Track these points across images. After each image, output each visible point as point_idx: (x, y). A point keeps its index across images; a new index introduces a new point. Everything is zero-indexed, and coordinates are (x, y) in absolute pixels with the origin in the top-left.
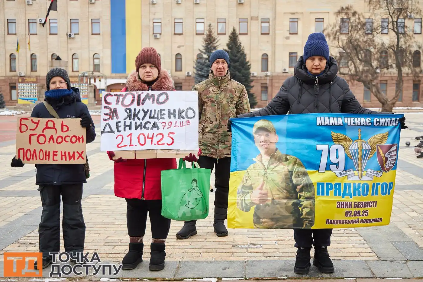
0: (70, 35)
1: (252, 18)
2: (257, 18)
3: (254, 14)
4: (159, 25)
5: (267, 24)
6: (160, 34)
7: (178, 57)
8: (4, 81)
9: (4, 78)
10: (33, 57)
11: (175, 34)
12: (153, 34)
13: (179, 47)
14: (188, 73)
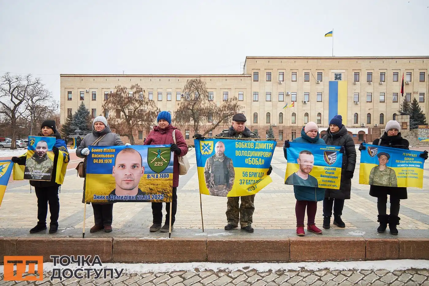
0: (305, 102)
1: (414, 93)
2: (417, 93)
3: (415, 90)
4: (357, 97)
5: (422, 96)
6: (359, 101)
7: (369, 115)
8: (263, 129)
9: (263, 127)
10: (281, 115)
11: (367, 102)
12: (354, 102)
13: (369, 109)
14: (376, 125)
